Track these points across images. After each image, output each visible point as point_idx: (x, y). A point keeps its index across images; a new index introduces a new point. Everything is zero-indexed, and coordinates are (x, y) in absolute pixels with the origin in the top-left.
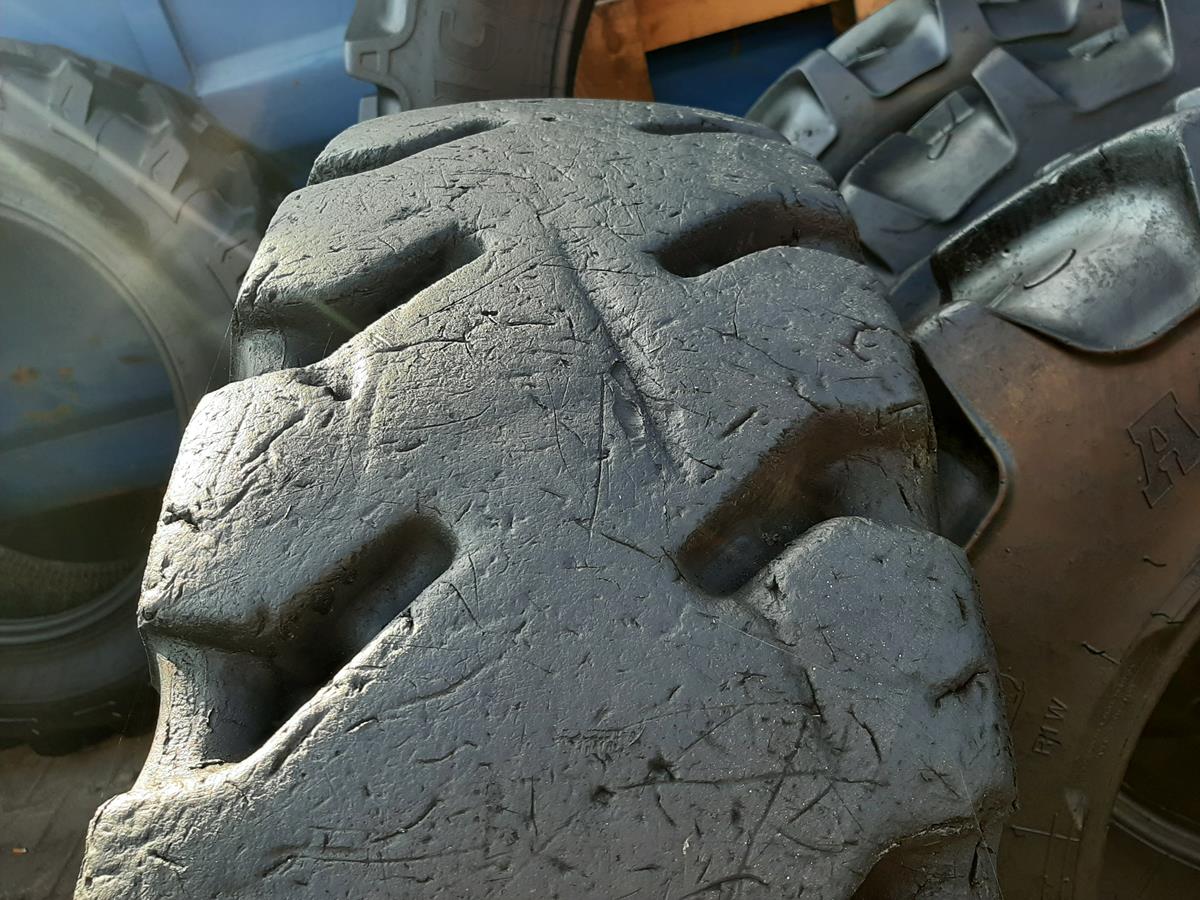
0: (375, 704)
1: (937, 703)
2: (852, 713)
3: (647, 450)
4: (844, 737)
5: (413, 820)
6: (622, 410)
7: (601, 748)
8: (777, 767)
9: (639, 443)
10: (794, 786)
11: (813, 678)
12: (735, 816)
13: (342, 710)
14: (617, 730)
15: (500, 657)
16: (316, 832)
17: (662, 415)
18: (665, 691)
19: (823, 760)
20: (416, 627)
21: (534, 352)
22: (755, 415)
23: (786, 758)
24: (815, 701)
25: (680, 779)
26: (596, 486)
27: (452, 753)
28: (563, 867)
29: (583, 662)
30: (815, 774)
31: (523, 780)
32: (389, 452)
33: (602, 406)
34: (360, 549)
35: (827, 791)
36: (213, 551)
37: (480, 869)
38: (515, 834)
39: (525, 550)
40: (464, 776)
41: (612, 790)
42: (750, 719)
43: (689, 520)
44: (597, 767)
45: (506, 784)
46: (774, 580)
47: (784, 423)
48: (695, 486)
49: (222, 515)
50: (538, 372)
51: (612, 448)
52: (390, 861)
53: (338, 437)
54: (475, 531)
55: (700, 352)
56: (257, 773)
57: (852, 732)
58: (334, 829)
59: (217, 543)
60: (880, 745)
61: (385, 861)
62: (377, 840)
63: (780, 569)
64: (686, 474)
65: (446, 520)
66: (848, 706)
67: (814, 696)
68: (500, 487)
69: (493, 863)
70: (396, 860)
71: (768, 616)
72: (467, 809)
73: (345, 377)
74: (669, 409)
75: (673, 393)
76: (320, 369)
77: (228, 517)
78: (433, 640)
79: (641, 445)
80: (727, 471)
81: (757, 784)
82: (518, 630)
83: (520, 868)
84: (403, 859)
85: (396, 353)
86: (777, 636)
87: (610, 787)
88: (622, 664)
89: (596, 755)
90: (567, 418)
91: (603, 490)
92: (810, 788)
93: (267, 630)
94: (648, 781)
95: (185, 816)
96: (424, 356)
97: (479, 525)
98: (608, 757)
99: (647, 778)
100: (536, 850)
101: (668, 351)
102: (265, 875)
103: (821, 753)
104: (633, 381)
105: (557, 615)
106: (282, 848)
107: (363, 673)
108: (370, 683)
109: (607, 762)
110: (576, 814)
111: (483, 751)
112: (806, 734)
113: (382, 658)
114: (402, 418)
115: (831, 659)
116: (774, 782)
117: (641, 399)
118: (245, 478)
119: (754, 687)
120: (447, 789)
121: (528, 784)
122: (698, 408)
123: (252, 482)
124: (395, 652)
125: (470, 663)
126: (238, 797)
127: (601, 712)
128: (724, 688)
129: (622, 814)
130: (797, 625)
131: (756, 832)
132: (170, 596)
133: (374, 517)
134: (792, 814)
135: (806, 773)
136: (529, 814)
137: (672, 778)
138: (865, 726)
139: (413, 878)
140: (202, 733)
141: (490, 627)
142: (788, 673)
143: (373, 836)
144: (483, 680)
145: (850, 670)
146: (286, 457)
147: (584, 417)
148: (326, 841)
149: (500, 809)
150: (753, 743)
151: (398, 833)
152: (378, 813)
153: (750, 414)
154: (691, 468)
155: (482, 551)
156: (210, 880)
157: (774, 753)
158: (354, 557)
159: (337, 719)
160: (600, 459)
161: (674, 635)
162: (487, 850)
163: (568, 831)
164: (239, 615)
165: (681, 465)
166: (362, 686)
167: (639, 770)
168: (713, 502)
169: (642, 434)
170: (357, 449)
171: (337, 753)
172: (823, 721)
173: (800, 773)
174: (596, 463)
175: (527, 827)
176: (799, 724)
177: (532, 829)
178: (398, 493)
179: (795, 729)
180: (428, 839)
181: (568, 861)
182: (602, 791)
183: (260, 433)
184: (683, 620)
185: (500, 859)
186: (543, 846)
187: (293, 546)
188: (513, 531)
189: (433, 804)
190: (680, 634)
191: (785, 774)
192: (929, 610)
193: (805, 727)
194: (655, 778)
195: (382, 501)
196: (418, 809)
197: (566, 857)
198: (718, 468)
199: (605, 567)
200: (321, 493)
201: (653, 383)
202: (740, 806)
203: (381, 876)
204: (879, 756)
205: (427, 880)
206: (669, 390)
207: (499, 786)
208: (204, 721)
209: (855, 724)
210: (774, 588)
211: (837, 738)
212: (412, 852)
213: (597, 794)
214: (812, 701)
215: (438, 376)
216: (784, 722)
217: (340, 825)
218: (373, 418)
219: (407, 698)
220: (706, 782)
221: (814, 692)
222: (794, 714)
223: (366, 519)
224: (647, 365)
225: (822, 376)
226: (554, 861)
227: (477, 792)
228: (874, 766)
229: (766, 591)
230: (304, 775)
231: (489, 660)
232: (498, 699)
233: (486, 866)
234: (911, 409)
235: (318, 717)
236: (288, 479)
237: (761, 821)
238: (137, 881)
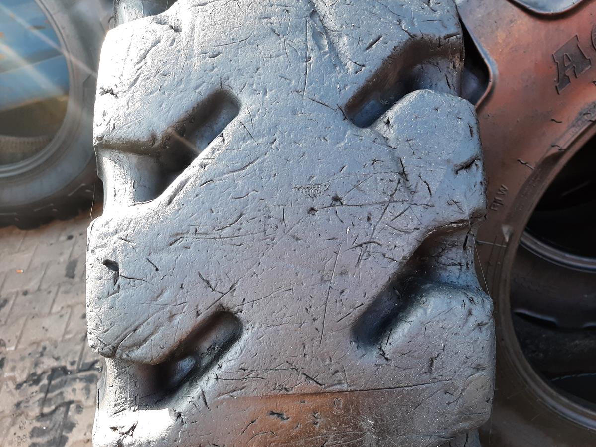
0: (212, 175)
1: (457, 173)
2: (420, 177)
3: (330, 57)
4: (416, 187)
5: (233, 222)
6: (317, 36)
7: (311, 192)
8: (387, 199)
9: (325, 53)
10: (394, 207)
11: (403, 162)
12: (369, 219)
13: (197, 177)
14: (319, 185)
15: (266, 154)
16: (191, 227)
17: (336, 39)
18: (339, 168)
19: (406, 196)
20: (226, 141)
21: (272, 6)
22: (381, 39)
23: (391, 195)
24: (404, 172)
25: (346, 204)
26: (306, 75)
27: (248, 195)
28: (297, 239)
29: (303, 156)
30: (403, 202)
31: (279, 205)
32: (205, 58)
33: (307, 34)
34: (196, 106)
35: (407, 209)
36: (127, 107)
37: (262, 240)
38: (277, 227)
39: (273, 106)
40: (254, 204)
41: (317, 209)
42: (376, 179)
43: (350, 91)
44: (310, 199)
45: (271, 207)
46: (388, 119)
47: (395, 43)
48: (353, 75)
49: (128, 90)
50: (274, 16)
51: (313, 55)
52: (225, 238)
53: (179, 51)
54: (249, 97)
55: (354, 6)
56: (162, 204)
57: (419, 185)
58: (199, 226)
59: (128, 103)
60: (431, 189)
61: (222, 238)
62: (218, 230)
63: (391, 114)
64: (348, 69)
65: (235, 92)
66: (418, 174)
67: (403, 170)
68: (260, 75)
69: (268, 238)
70: (227, 238)
71: (385, 136)
72: (256, 217)
73: (178, 20)
74: (339, 36)
75: (341, 27)
76: (165, 16)
77: (131, 91)
78: (235, 147)
79: (326, 54)
80: (367, 67)
81: (378, 206)
82: (273, 143)
83: (280, 240)
84: (229, 238)
85: (203, 7)
86: (388, 144)
87: (316, 208)
88: (320, 157)
89: (309, 195)
90: (290, 41)
91: (309, 77)
92: (400, 207)
93: (157, 144)
94: (331, 205)
95: (132, 223)
96: (217, 8)
97: (251, 94)
98: (315, 195)
99: (331, 204)
100: (285, 232)
101: (339, 5)
102: (171, 245)
103: (405, 193)
104: (321, 21)
105: (290, 135)
106: (177, 235)
107: (205, 162)
108: (208, 166)
109: (314, 198)
110: (302, 219)
111: (261, 194)
112: (400, 185)
113: (212, 155)
114: (209, 40)
115: (412, 154)
116: (385, 205)
117: (325, 30)
118: (136, 72)
119: (378, 166)
120: (246, 209)
121: (281, 207)
122: (354, 35)
123: (140, 74)
124: (218, 152)
125: (252, 157)
126: (155, 215)
127: (311, 178)
128: (364, 166)
129: (320, 219)
130: (398, 139)
131: (377, 225)
132: (109, 129)
133: (201, 90)
134: (392, 218)
135: (399, 201)
136: (282, 219)
137: (342, 204)
138: (425, 182)
139: (235, 244)
140: (131, 191)
141: (260, 141)
142: (393, 159)
143: (216, 228)
144: (259, 164)
145: (420, 158)
146: (155, 61)
147: (298, 39)
148: (196, 231)
149: (270, 217)
150: (377, 189)
151: (227, 227)
152: (217, 219)
153: (379, 39)
154: (350, 66)
155: (254, 106)
156: (147, 248)
157: (386, 193)
158: (193, 110)
159: (195, 181)
160: (307, 61)
161: (343, 144)
162: (265, 233)
163: (299, 225)
164: (143, 137)
165: (346, 64)
166: (205, 167)
167: (328, 201)
168: (361, 82)
169: (327, 49)
170: (189, 57)
171: (197, 195)
172: (407, 180)
173: (397, 201)
174: (305, 63)
175: (282, 224)
176: (397, 181)
177: (283, 224)
178: (211, 78)
179: (395, 184)
180: (240, 229)
181: (299, 237)
182: (312, 209)
183: (141, 49)
184: (347, 138)
185: (271, 236)
186: (289, 231)
187: (164, 105)
188: (267, 97)
189: (241, 215)
190: (345, 144)
191: (390, 201)
192: (457, 132)
193: (399, 182)
194: (335, 204)
195: (204, 82)
196: (235, 217)
197: (298, 235)
198: (363, 66)
199: (311, 114)
200: (174, 79)
201: (332, 23)
202: (371, 215)
203: (221, 244)
204: (430, 194)
205: (241, 245)
206: (339, 26)
207: (269, 208)
208: (131, 186)
209: (421, 181)
210: (388, 123)
211: (413, 187)
212: (234, 235)
213: (310, 210)
214: (402, 172)
215: (225, 19)
216: (390, 181)
217: (202, 224)
218: (195, 41)
219: (225, 172)
220: (357, 205)
221: (404, 168)
222: (396, 177)
223: (197, 91)
224: (328, 13)
225: (413, 19)
226: (293, 237)
227: (260, 210)
228: (428, 199)
229: (384, 124)
230: (183, 205)
231: (261, 156)
232: (266, 172)
233: (265, 239)
234: (455, 37)
235: (186, 181)
236: (158, 72)
237: (379, 221)
238: (115, 250)
